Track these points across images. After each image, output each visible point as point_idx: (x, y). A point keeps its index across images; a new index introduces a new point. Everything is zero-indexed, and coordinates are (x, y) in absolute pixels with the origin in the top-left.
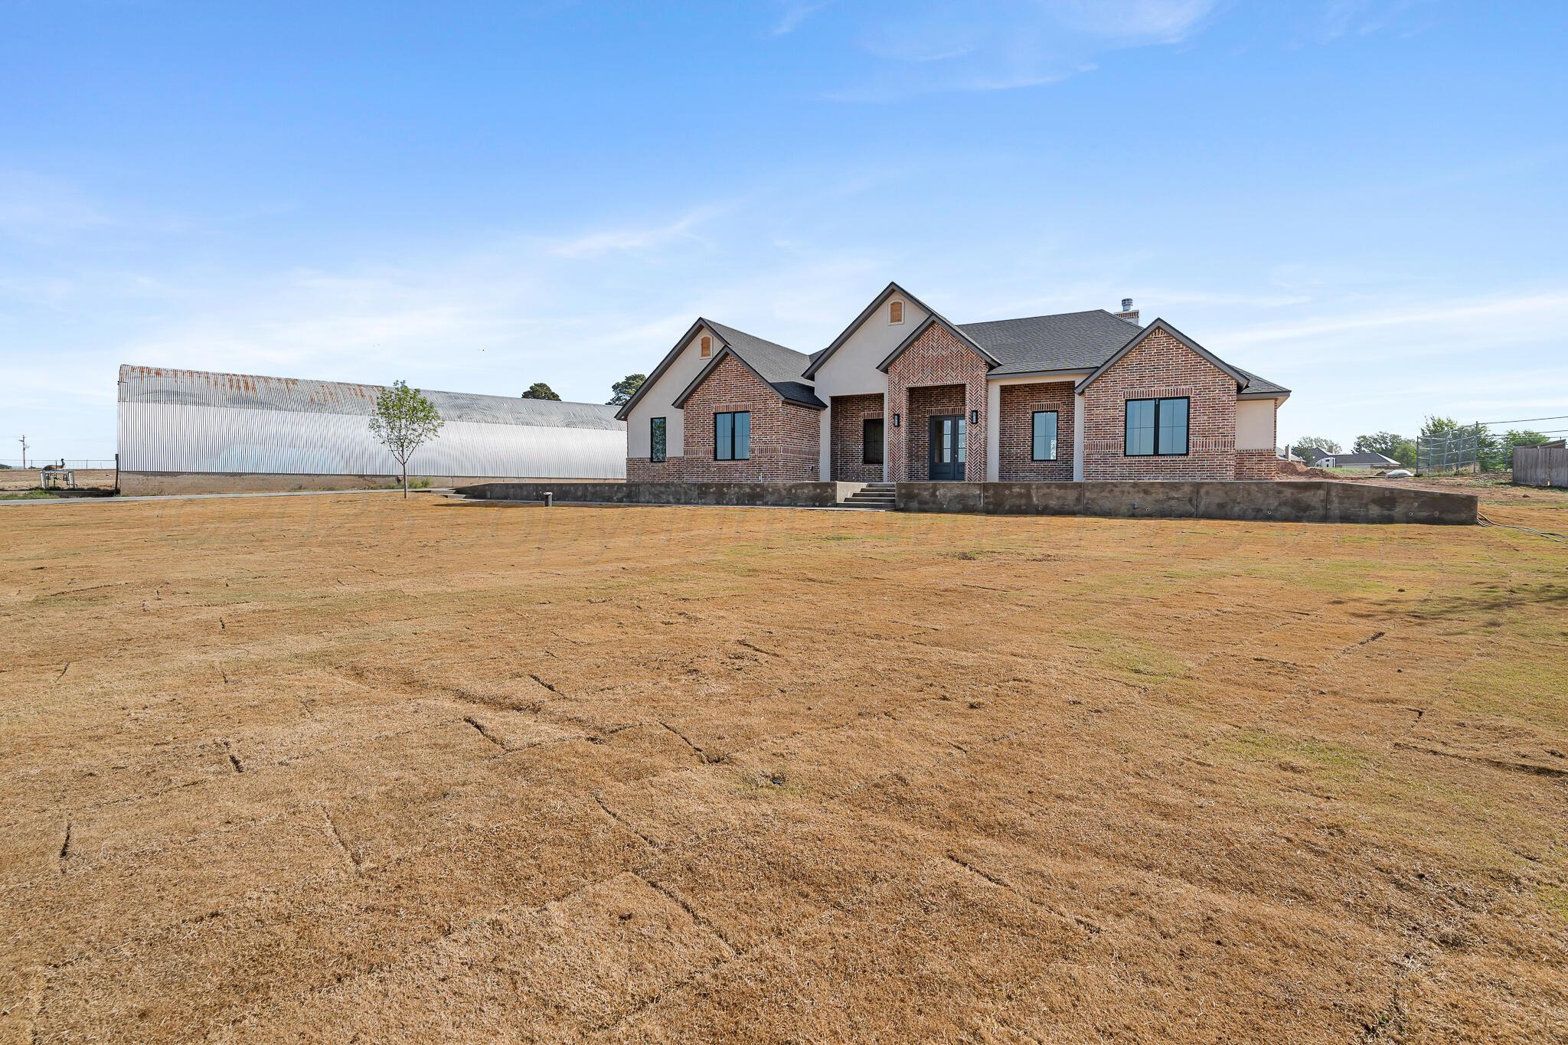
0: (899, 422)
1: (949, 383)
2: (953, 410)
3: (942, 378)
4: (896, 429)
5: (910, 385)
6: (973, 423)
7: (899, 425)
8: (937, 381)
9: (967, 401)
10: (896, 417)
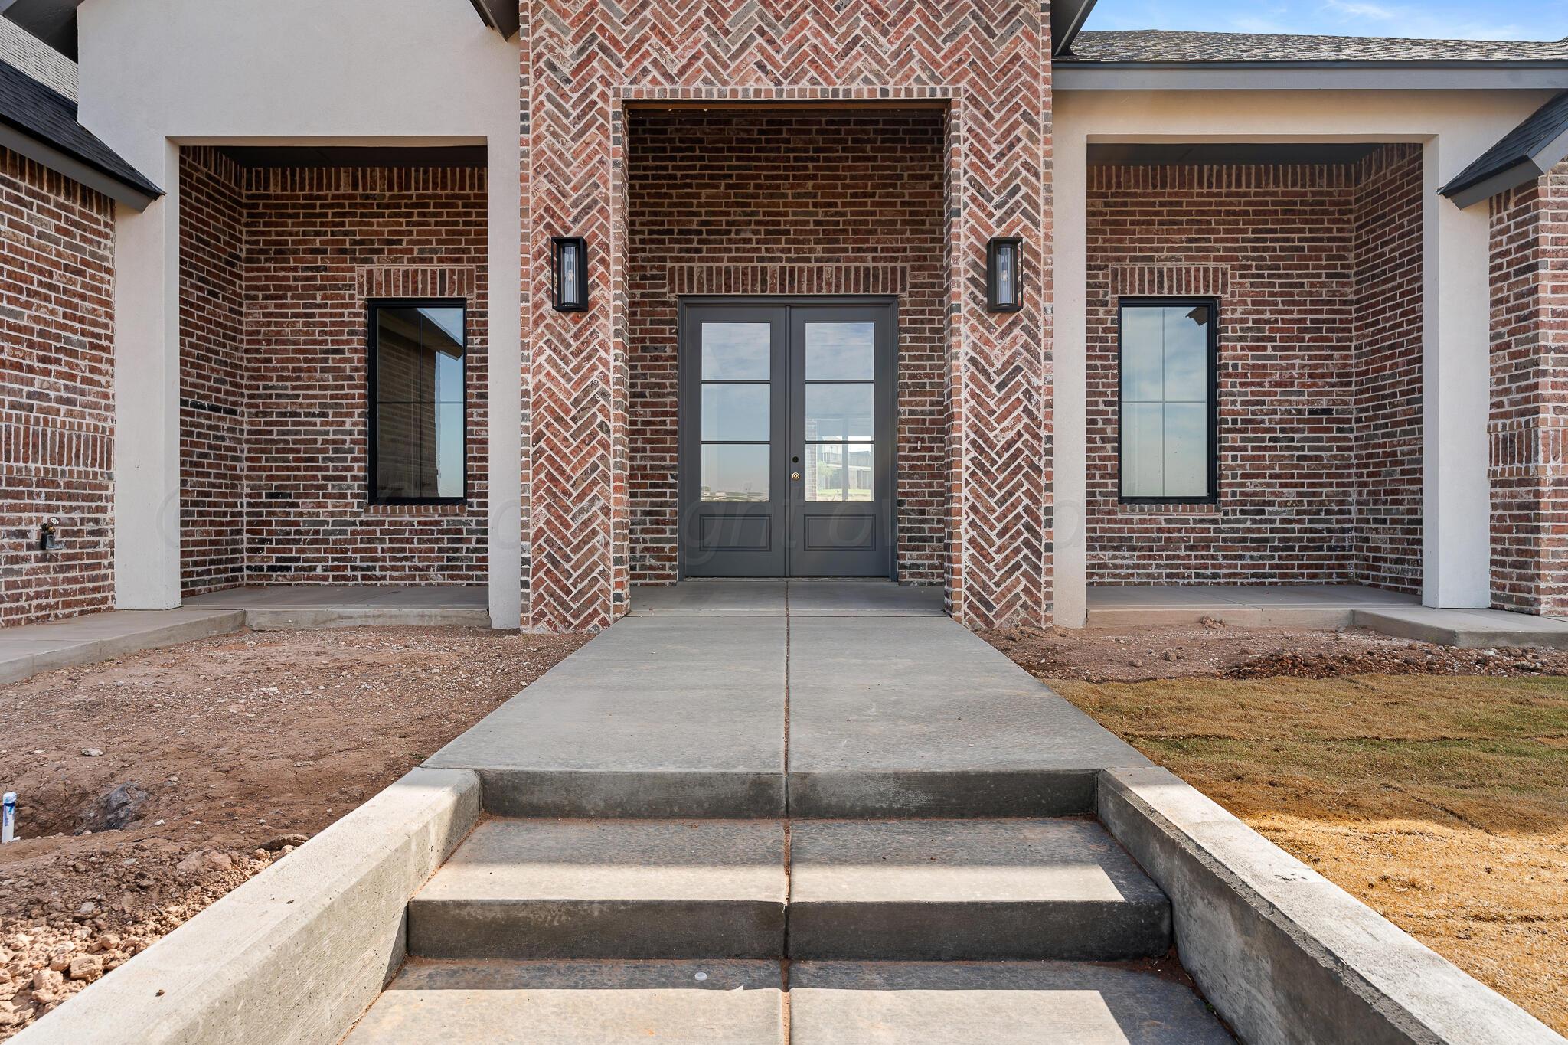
0: (583, 288)
1: (860, 90)
2: (788, 276)
3: (821, 64)
4: (568, 326)
5: (647, 89)
6: (994, 308)
7: (582, 306)
8: (794, 72)
9: (961, 193)
10: (570, 257)
